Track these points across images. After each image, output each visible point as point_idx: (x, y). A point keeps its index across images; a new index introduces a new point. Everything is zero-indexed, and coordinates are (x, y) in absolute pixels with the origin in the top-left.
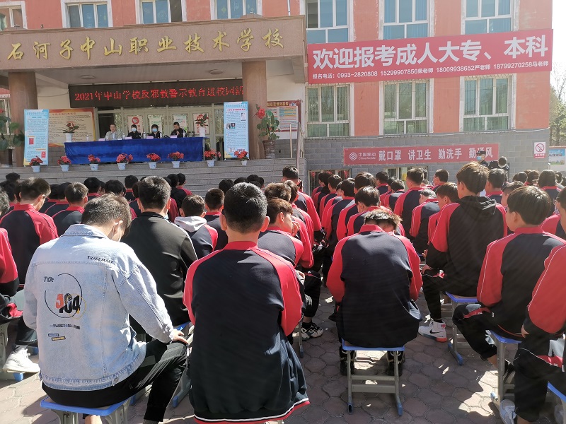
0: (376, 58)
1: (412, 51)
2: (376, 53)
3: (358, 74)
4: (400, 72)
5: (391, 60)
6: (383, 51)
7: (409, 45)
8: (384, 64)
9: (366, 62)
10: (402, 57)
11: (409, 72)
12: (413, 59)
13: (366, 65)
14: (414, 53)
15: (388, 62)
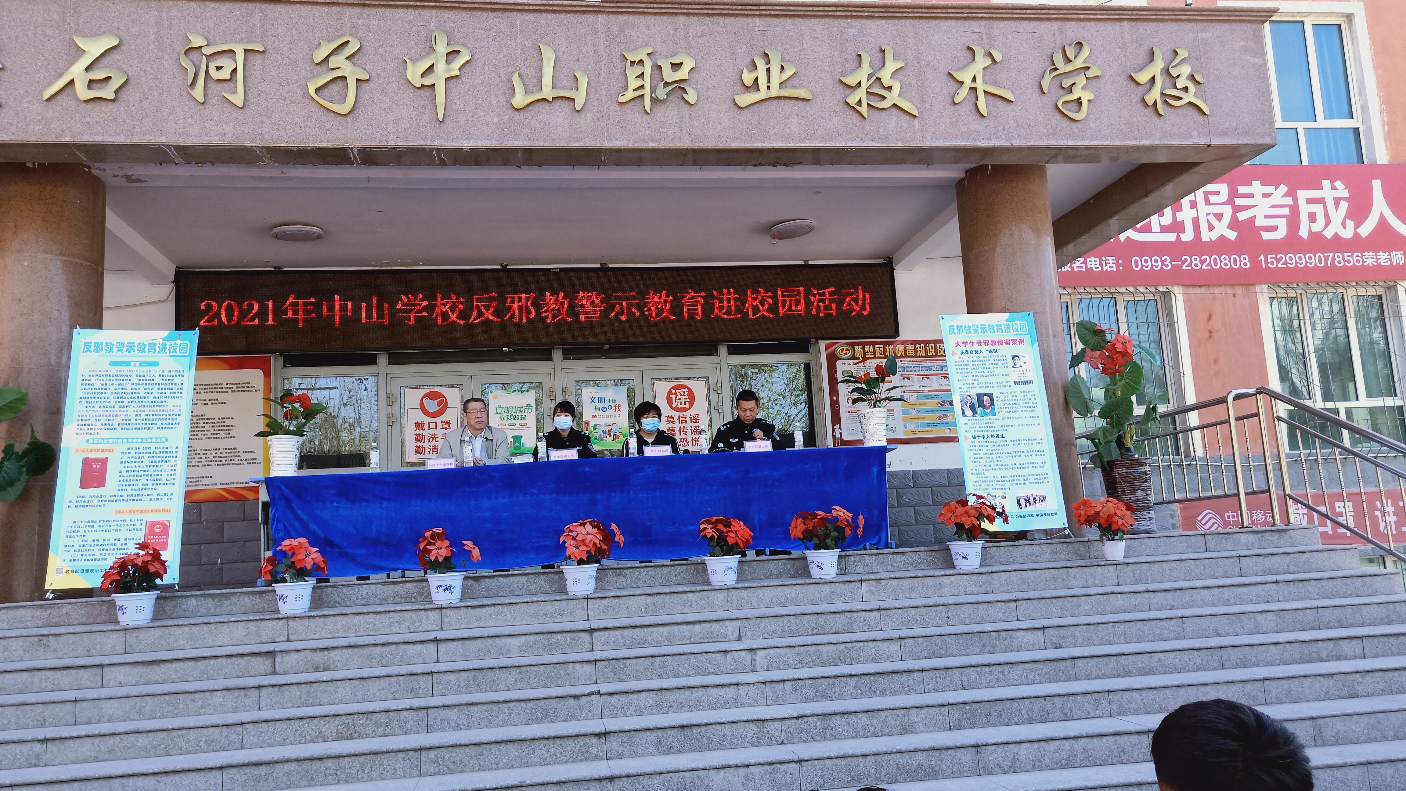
0: (1242, 216)
1: (1337, 201)
2: (1239, 201)
3: (1193, 262)
4: (1313, 260)
5: (1282, 224)
6: (1258, 196)
7: (1326, 183)
8: (1266, 236)
9: (1211, 228)
10: (1312, 217)
11: (1340, 259)
12: (1344, 225)
13: (1214, 235)
14: (1344, 206)
15: (1274, 229)
